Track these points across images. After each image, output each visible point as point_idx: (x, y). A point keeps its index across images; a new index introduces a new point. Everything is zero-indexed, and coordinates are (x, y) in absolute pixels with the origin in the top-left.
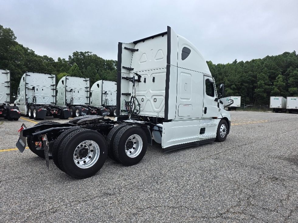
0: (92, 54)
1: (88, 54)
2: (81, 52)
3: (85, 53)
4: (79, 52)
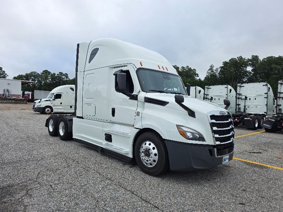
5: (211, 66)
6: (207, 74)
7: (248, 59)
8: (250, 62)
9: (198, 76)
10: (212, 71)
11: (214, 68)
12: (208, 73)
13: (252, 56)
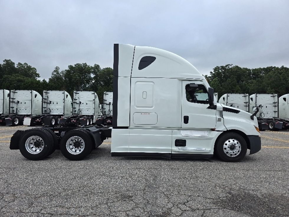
0: (233, 66)
1: (229, 67)
2: (222, 67)
3: (226, 66)
4: (220, 66)
5: (56, 68)
6: (53, 76)
7: (92, 67)
8: (93, 70)
9: (39, 77)
10: (58, 73)
11: (60, 71)
12: (53, 74)
13: (95, 65)
